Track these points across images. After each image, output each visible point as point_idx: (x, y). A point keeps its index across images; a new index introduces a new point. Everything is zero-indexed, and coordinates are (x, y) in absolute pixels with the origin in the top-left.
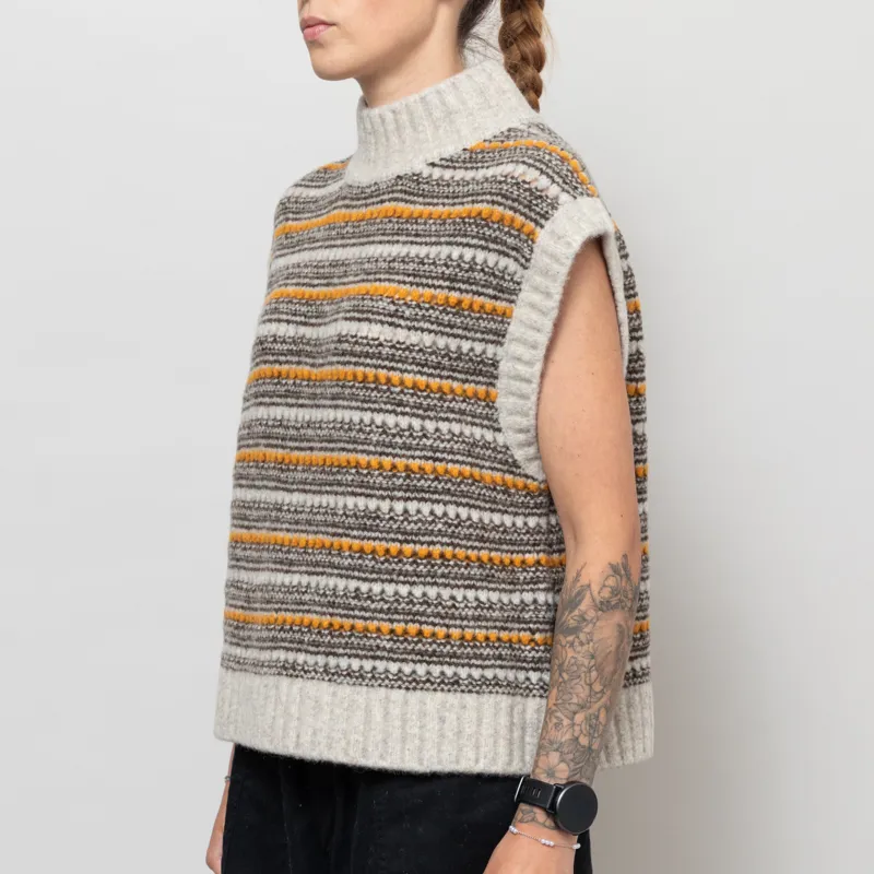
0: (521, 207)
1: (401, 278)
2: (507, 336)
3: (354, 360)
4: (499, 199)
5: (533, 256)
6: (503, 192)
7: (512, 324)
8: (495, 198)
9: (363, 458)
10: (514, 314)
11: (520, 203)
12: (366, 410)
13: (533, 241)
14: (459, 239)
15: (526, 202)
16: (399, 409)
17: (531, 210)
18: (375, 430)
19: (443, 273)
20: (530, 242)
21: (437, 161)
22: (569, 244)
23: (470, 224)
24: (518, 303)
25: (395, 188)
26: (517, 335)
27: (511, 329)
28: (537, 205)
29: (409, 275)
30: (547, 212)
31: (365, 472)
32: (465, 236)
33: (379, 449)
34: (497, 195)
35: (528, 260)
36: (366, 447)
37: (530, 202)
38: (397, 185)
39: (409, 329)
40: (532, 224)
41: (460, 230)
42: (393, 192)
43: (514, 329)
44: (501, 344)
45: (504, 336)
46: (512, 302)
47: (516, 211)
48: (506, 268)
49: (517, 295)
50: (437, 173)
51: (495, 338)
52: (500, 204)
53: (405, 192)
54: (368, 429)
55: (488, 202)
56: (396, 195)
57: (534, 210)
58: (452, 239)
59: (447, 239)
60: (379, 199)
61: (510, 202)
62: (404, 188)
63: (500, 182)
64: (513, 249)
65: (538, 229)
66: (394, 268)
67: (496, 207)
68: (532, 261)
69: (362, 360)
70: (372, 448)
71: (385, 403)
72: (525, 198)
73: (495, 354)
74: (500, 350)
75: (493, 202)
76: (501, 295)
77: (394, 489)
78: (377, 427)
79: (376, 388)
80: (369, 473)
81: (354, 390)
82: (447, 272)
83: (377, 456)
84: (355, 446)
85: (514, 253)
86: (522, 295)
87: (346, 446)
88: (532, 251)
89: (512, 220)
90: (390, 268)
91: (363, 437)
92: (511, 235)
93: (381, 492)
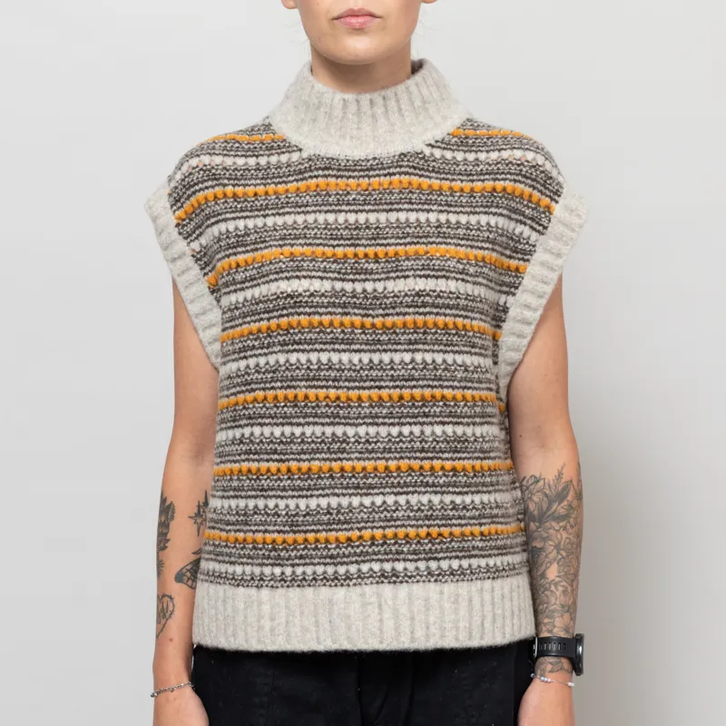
0: (539, 186)
1: (455, 241)
2: (520, 288)
3: (435, 311)
4: (520, 178)
5: (550, 225)
6: (523, 173)
7: (525, 278)
8: (517, 178)
9: (448, 393)
10: (528, 270)
11: (538, 182)
12: (449, 352)
13: (550, 213)
14: (493, 210)
15: (542, 182)
16: (473, 350)
17: (546, 188)
18: (458, 368)
19: (488, 237)
20: (547, 214)
21: (433, 143)
22: (579, 216)
23: (501, 198)
24: (532, 262)
25: (401, 163)
26: (530, 287)
27: (524, 282)
28: (550, 184)
29: (462, 239)
30: (558, 190)
31: (452, 404)
32: (497, 207)
33: (463, 384)
34: (517, 175)
35: (545, 228)
36: (451, 383)
37: (545, 182)
38: (403, 161)
39: (474, 284)
40: (548, 200)
41: (493, 201)
42: (401, 167)
43: (527, 282)
44: (514, 294)
45: (517, 288)
46: (528, 260)
47: (534, 188)
48: (521, 234)
49: (531, 255)
50: (438, 153)
51: (507, 289)
52: (520, 182)
53: (415, 168)
54: (453, 368)
55: (511, 181)
56: (403, 169)
57: (548, 189)
58: (487, 209)
59: (482, 209)
60: (386, 172)
61: (529, 181)
62: (411, 164)
63: (519, 165)
64: (530, 219)
65: (553, 204)
66: (444, 233)
67: (517, 185)
68: (549, 229)
69: (443, 310)
70: (456, 384)
71: (464, 346)
72: (541, 178)
73: (505, 303)
74: (510, 299)
75: (515, 181)
76: (514, 255)
77: (475, 417)
78: (460, 366)
79: (457, 333)
80: (455, 405)
81: (437, 336)
82: (491, 236)
83: (461, 390)
84: (441, 383)
85: (529, 222)
86: (536, 256)
87: (431, 383)
88: (550, 221)
89: (530, 196)
90: (439, 232)
91: (448, 375)
92: (529, 207)
93: (466, 420)
